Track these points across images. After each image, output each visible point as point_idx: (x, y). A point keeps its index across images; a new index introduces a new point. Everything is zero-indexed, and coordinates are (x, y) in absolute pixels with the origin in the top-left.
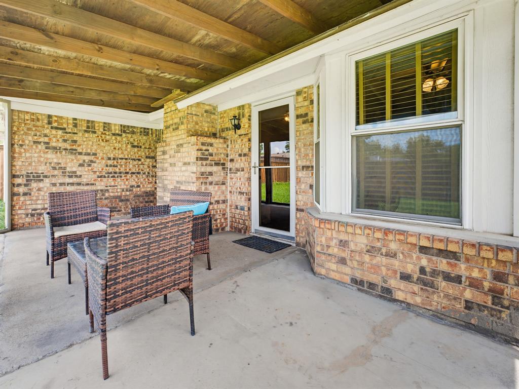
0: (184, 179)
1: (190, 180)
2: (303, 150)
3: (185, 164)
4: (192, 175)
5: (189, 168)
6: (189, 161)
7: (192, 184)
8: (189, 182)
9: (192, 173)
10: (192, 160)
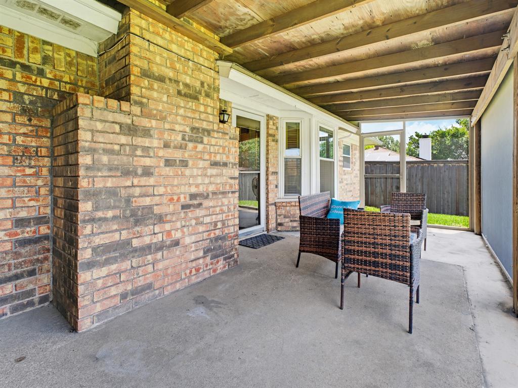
0: (211, 188)
1: (228, 188)
2: (272, 160)
3: (215, 164)
4: (232, 181)
5: (224, 171)
6: (225, 160)
7: (230, 195)
8: (224, 193)
9: (231, 178)
10: (232, 160)
